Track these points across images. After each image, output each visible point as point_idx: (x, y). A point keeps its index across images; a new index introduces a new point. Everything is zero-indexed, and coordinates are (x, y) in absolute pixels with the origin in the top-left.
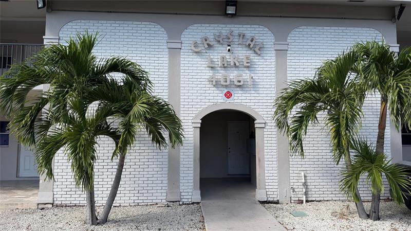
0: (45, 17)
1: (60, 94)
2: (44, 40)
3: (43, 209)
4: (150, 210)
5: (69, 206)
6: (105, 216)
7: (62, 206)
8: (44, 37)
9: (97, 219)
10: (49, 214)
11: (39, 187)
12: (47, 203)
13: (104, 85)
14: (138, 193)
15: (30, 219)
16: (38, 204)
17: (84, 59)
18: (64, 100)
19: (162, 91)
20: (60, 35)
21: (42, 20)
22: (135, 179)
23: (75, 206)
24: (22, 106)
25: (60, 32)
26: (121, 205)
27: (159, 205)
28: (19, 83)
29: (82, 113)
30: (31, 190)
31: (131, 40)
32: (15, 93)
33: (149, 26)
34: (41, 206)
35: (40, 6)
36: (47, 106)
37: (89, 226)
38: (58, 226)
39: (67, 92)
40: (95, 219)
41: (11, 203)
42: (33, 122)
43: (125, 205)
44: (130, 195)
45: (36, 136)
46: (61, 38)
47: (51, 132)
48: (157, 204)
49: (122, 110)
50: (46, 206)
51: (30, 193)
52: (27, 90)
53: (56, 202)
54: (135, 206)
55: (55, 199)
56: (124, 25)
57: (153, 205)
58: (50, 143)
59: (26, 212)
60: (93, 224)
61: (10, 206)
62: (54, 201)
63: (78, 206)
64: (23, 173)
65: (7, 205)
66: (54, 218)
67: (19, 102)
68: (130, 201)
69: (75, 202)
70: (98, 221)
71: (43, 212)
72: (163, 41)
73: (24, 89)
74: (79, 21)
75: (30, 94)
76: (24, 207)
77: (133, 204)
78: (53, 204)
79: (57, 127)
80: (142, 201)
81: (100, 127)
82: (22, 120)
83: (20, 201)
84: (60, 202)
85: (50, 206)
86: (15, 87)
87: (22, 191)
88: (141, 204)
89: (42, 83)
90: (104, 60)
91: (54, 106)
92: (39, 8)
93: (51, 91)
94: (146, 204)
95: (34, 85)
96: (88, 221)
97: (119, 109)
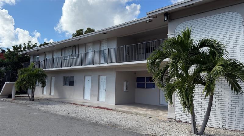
0: (168, 24)
1: (174, 63)
2: (168, 36)
3: (170, 121)
4: (234, 134)
5: (183, 122)
6: (202, 131)
7: (180, 122)
8: (168, 35)
9: (197, 131)
10: (173, 124)
11: (168, 110)
12: (172, 119)
13: (199, 56)
14: (225, 121)
15: (164, 125)
16: (168, 118)
17: (186, 42)
18: (177, 66)
19: (240, 55)
20: (175, 32)
21: (167, 26)
22: (222, 112)
23: (186, 123)
24: (159, 69)
25: (175, 31)
26: (214, 127)
27: (241, 132)
28: (156, 59)
29: (186, 71)
30: (165, 111)
31: (216, 26)
32: (155, 64)
33: (228, 15)
34: (169, 120)
35: (165, 20)
36: (169, 69)
37: (193, 134)
38: (177, 131)
39: (178, 61)
40: (196, 131)
41: (156, 115)
42: (162, 76)
43: (217, 127)
44: (220, 122)
45: (164, 84)
46: (176, 33)
47: (171, 82)
48: (240, 131)
49: (208, 69)
50: (172, 120)
51: (165, 113)
52: (160, 62)
53: (177, 119)
54: (223, 129)
55: (176, 117)
56: (211, 18)
57: (237, 131)
58: (170, 87)
59: (162, 121)
60: (195, 134)
61: (156, 117)
62: (175, 118)
63: (188, 123)
64: (162, 103)
65: (155, 116)
66: (175, 127)
67: (157, 67)
68: (220, 126)
69: (186, 121)
70: (198, 133)
71: (170, 123)
72: (239, 22)
73: (159, 61)
74: (185, 22)
75: (162, 63)
76: (162, 118)
77: (222, 128)
78: (175, 120)
79: (174, 79)
80: (228, 127)
81: (197, 79)
82: (158, 76)
83: (160, 115)
84: (178, 119)
85: (174, 120)
86: (155, 61)
87: (161, 111)
88: (228, 129)
89: (167, 58)
90: (197, 41)
91: (172, 69)
92: (165, 21)
93: (170, 61)
94: (232, 129)
95: (163, 59)
96: (192, 132)
97: (207, 68)
